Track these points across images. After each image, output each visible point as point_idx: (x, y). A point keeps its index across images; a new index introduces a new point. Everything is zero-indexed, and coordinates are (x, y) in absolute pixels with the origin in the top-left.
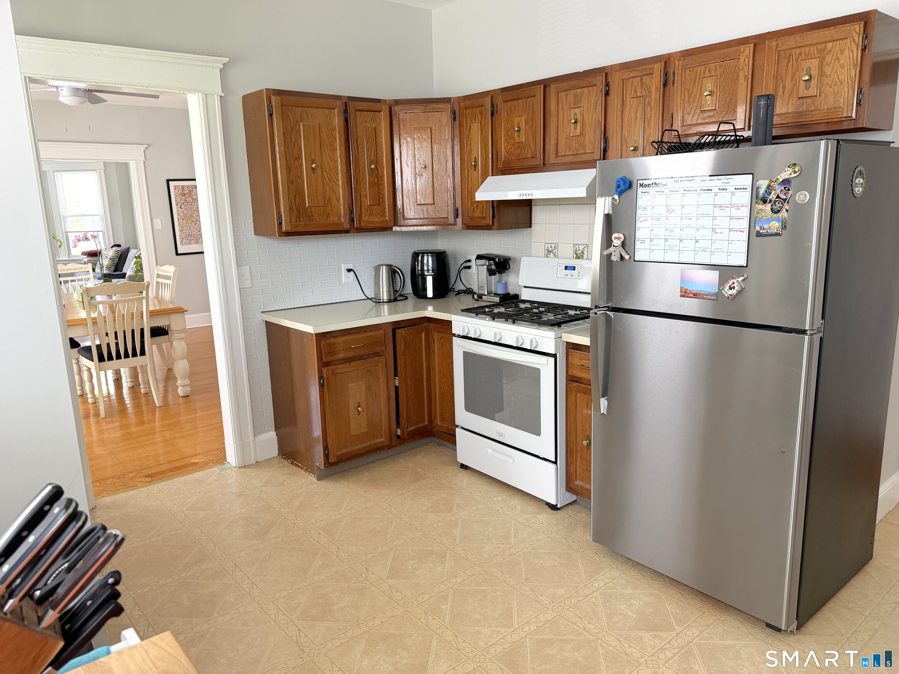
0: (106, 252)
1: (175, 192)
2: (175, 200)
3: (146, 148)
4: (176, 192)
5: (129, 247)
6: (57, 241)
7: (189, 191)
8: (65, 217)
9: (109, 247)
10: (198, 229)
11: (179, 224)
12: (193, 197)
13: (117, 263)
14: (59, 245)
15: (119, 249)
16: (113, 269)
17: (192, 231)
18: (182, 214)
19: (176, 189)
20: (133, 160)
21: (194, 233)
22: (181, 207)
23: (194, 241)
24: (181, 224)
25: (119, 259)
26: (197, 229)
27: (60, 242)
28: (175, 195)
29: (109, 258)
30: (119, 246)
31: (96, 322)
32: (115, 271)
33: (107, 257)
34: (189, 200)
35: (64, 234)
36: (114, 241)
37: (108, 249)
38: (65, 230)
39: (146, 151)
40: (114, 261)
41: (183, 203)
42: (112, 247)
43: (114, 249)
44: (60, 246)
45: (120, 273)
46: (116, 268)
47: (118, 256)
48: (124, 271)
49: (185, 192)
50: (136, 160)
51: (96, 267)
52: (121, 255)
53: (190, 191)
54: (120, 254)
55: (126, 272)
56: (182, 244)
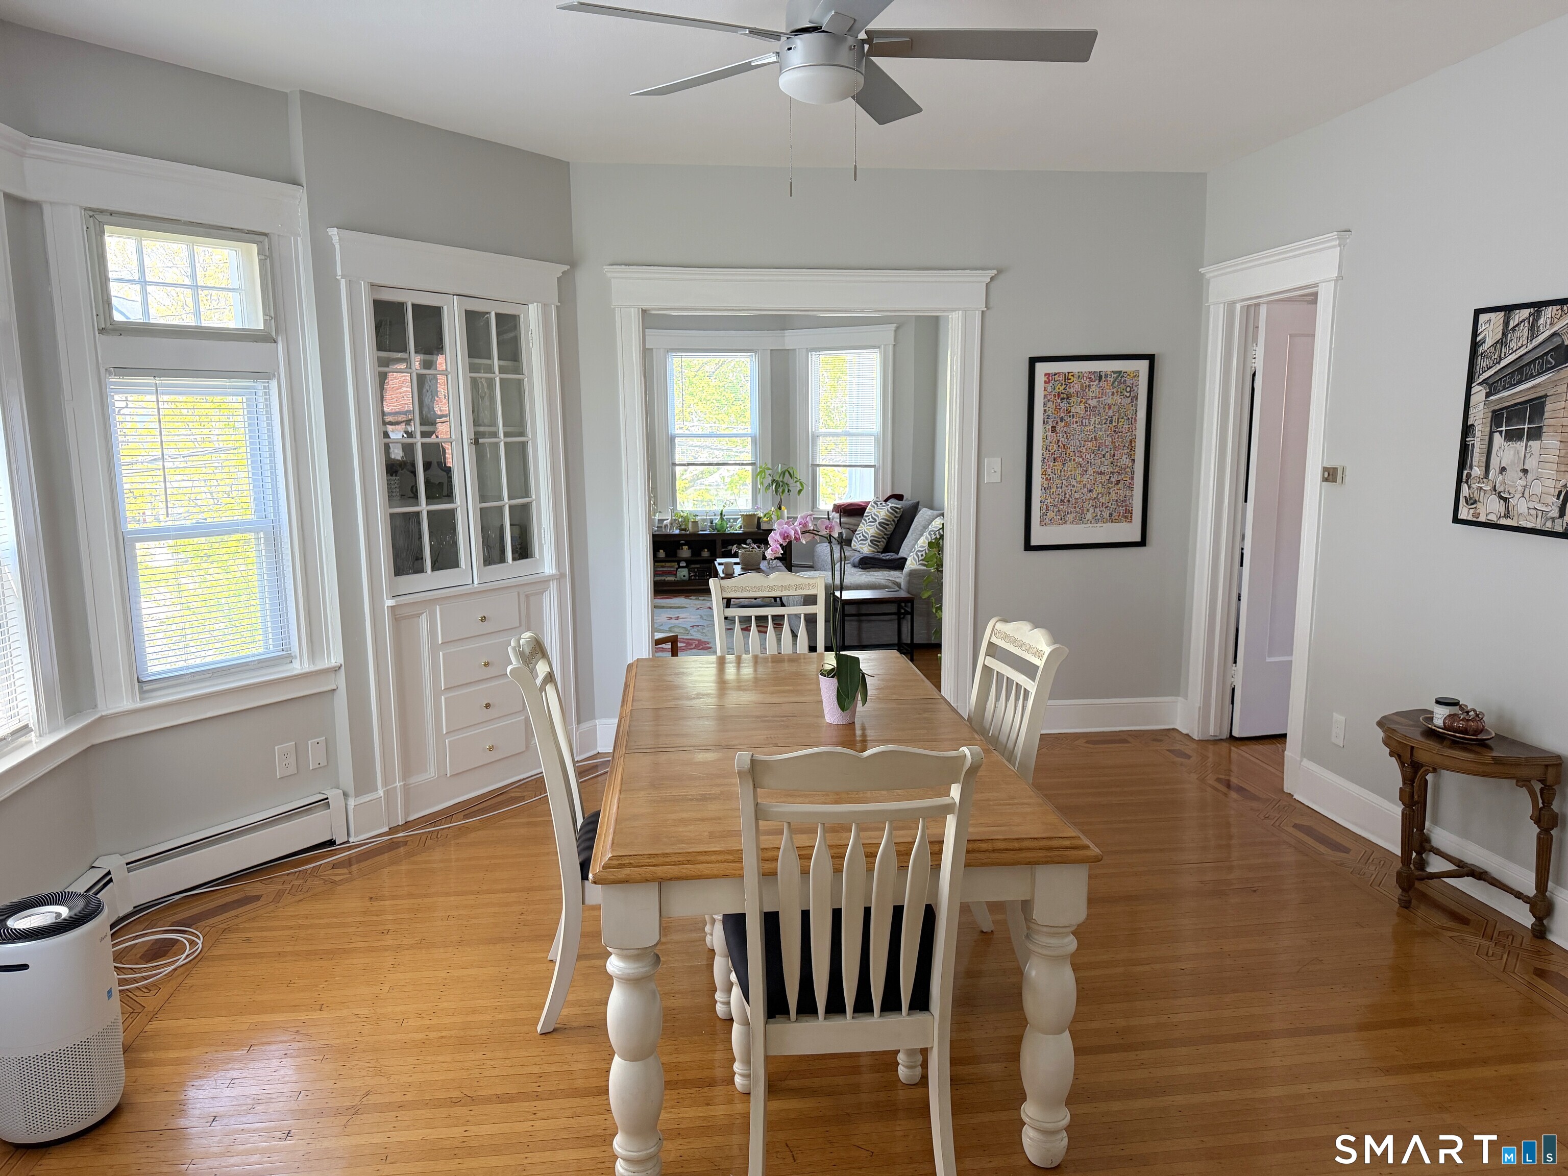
0: (875, 511)
1: (1045, 389)
2: (1042, 409)
3: (992, 279)
4: (1049, 389)
5: (918, 503)
6: (796, 482)
7: (1082, 385)
8: (816, 437)
9: (881, 499)
10: (1089, 486)
11: (1044, 473)
12: (1090, 402)
13: (892, 534)
14: (798, 489)
15: (898, 504)
16: (882, 545)
17: (1074, 489)
18: (1055, 447)
19: (1049, 382)
20: (959, 309)
21: (1077, 495)
22: (1054, 429)
23: (1073, 515)
24: (1049, 471)
25: (897, 525)
26: (1085, 486)
27: (801, 483)
28: (1045, 396)
29: (878, 522)
30: (899, 497)
31: (775, 874)
32: (885, 550)
33: (876, 520)
34: (1078, 410)
35: (810, 468)
36: (893, 489)
37: (879, 503)
38: (812, 461)
39: (993, 285)
40: (886, 529)
41: (1062, 419)
42: (886, 501)
43: (890, 505)
44: (800, 491)
45: (895, 556)
46: (888, 543)
47: (896, 520)
48: (902, 553)
49: (1072, 390)
50: (965, 311)
51: (854, 538)
52: (901, 516)
53: (1084, 388)
54: (899, 515)
55: (905, 556)
56: (1042, 523)
